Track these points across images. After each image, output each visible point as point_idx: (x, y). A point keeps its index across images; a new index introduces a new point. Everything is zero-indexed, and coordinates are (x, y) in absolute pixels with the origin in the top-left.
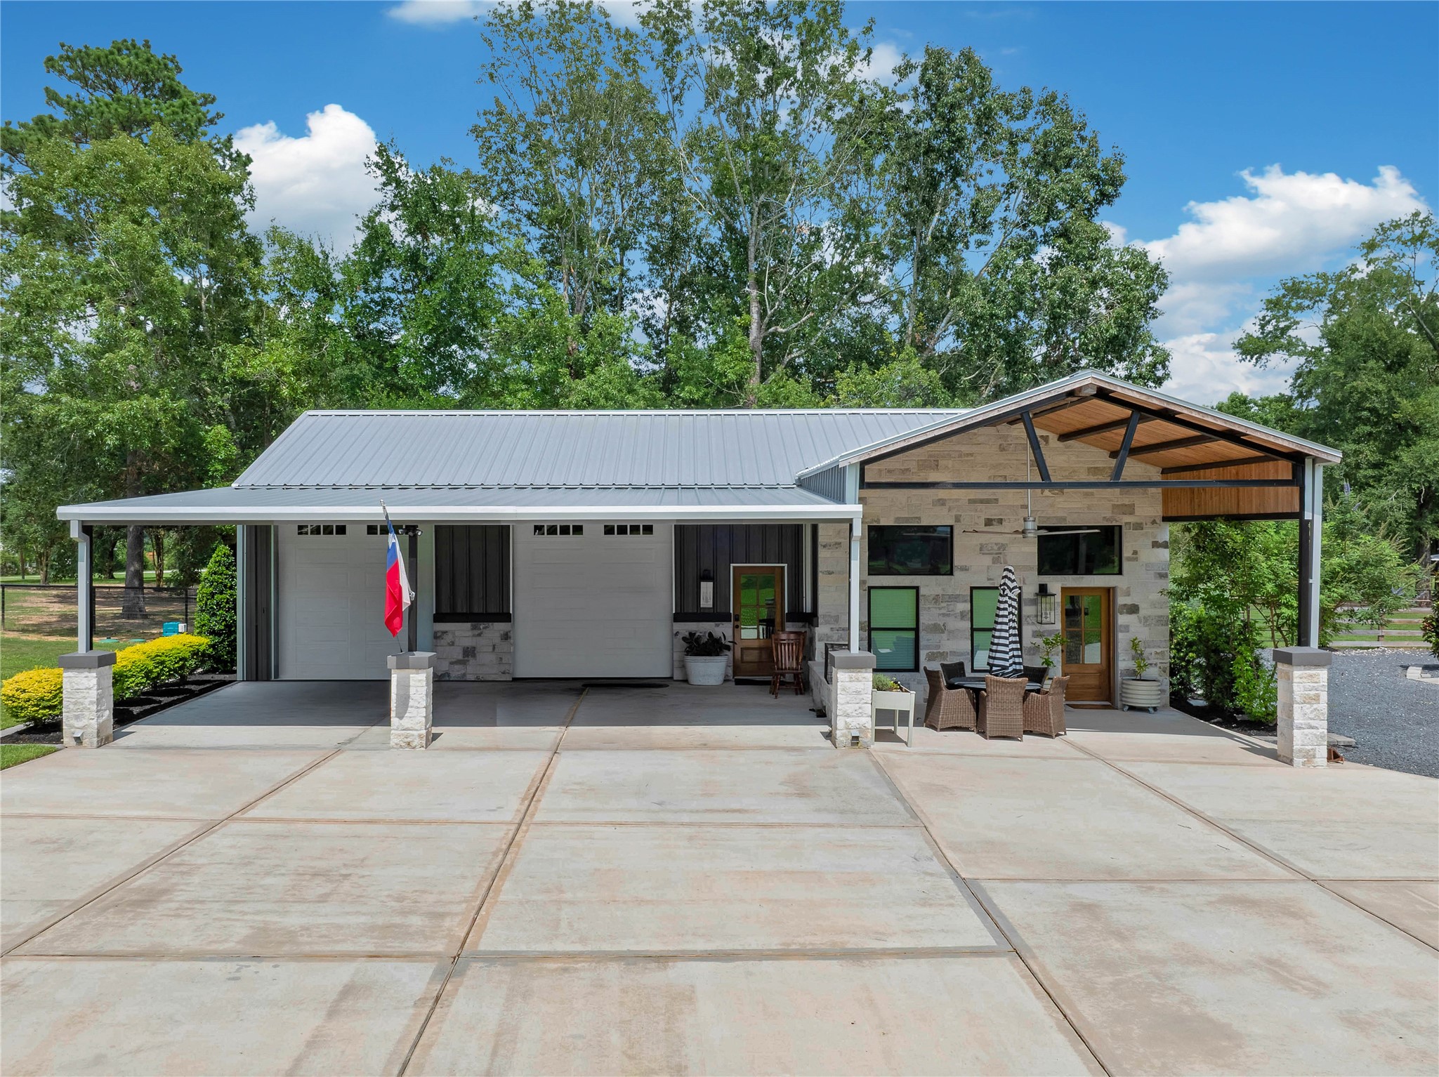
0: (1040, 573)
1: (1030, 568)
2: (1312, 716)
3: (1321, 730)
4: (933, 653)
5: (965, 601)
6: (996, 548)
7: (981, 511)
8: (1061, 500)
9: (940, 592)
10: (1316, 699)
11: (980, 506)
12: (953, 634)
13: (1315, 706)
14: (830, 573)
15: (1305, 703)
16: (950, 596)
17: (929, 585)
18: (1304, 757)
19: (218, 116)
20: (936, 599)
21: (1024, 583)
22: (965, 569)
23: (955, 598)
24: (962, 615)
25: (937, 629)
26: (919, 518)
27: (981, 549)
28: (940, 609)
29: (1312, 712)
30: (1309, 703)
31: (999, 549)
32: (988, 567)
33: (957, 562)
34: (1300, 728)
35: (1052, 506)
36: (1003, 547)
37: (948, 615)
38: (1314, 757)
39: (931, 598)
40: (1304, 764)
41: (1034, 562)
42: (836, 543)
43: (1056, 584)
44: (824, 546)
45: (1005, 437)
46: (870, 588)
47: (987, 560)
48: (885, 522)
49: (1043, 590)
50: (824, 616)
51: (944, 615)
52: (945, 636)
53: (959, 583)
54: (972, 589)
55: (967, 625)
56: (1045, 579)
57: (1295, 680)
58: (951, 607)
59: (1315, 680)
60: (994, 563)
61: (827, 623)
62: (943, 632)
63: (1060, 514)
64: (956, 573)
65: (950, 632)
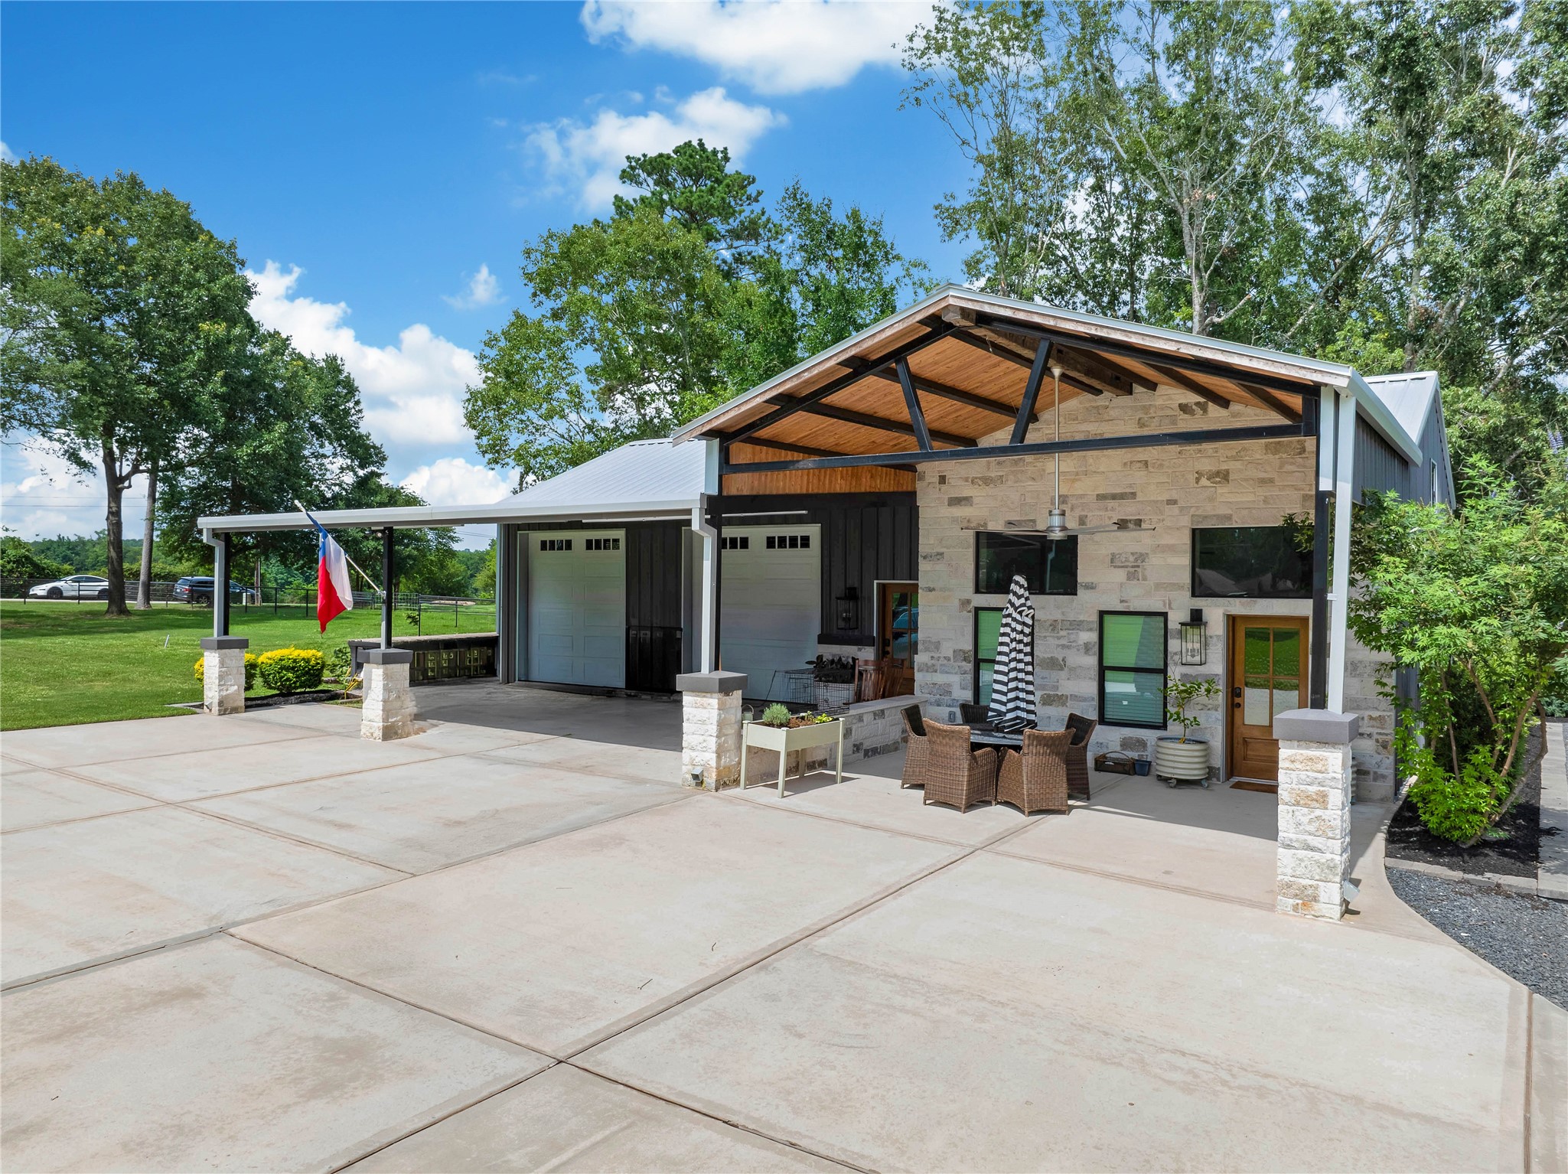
0: (1194, 595)
1: (1181, 587)
2: (1311, 828)
3: (1329, 856)
4: (1049, 696)
5: (1091, 630)
6: (1132, 559)
7: (1113, 509)
8: (1225, 490)
9: (1059, 617)
10: (1322, 799)
11: (1111, 503)
12: (1075, 672)
13: (1318, 812)
14: (931, 590)
15: (1298, 804)
16: (1072, 623)
17: (1049, 607)
18: (1296, 896)
19: (759, 194)
20: (1054, 625)
21: (1170, 608)
22: (1090, 587)
23: (1077, 625)
24: (1087, 648)
25: (1054, 664)
26: (1034, 521)
27: (1112, 561)
28: (1059, 638)
29: (1310, 821)
30: (1306, 806)
31: (1136, 560)
32: (1121, 585)
33: (1082, 577)
34: (1288, 846)
35: (1212, 499)
36: (1141, 557)
37: (1068, 647)
38: (1315, 899)
39: (1049, 623)
40: (1295, 908)
41: (1186, 578)
42: (938, 554)
43: (1216, 612)
44: (925, 558)
45: (1146, 409)
46: (977, 610)
47: (1120, 575)
48: (996, 526)
49: (1196, 619)
50: (924, 642)
51: (1063, 646)
52: (1063, 674)
53: (1084, 605)
54: (1102, 614)
55: (1092, 661)
56: (1200, 603)
57: (1281, 764)
58: (1073, 637)
59: (1319, 767)
60: (1129, 579)
61: (927, 650)
62: (1062, 669)
63: (1223, 511)
64: (1080, 591)
65: (1072, 669)
